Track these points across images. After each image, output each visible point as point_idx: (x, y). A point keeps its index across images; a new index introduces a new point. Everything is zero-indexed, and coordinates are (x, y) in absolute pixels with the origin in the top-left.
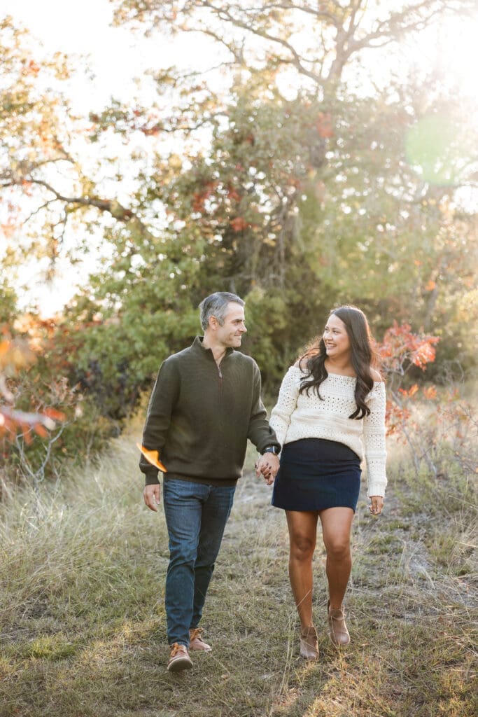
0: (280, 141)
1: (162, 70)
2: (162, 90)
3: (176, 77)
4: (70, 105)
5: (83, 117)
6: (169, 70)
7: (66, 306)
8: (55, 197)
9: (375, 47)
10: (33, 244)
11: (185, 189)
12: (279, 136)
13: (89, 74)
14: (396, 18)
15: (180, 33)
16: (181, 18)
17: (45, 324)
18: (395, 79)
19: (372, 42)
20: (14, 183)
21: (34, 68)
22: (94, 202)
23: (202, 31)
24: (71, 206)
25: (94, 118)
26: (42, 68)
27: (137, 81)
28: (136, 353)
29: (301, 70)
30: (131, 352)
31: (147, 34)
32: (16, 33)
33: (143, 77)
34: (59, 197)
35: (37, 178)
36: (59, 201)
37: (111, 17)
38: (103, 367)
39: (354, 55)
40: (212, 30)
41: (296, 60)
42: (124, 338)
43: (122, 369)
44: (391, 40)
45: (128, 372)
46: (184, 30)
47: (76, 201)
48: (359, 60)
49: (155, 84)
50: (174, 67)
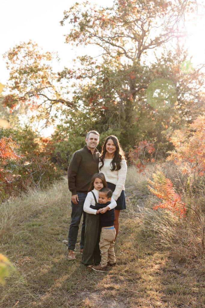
0: (116, 81)
1: (83, 57)
2: (83, 63)
3: (87, 59)
4: (52, 69)
5: (56, 74)
6: (85, 56)
7: (52, 135)
8: (47, 99)
9: (151, 48)
10: (41, 114)
11: (87, 97)
12: (116, 80)
13: (58, 59)
14: (157, 39)
15: (88, 45)
16: (88, 40)
17: (44, 141)
18: (163, 56)
19: (150, 47)
20: (34, 95)
21: (40, 58)
22: (60, 101)
23: (95, 43)
24: (53, 102)
25: (59, 74)
26: (42, 58)
27: (75, 60)
28: (72, 150)
29: (127, 56)
30: (70, 150)
31: (77, 45)
32: (33, 46)
33: (76, 59)
34: (49, 99)
35: (41, 93)
36: (49, 101)
37: (65, 41)
38: (62, 155)
39: (144, 51)
40: (98, 43)
41: (125, 53)
42: (68, 145)
43: (67, 155)
44: (156, 46)
45: (69, 156)
46: (89, 43)
47: (54, 100)
48: (146, 52)
49: (80, 61)
50: (87, 55)
